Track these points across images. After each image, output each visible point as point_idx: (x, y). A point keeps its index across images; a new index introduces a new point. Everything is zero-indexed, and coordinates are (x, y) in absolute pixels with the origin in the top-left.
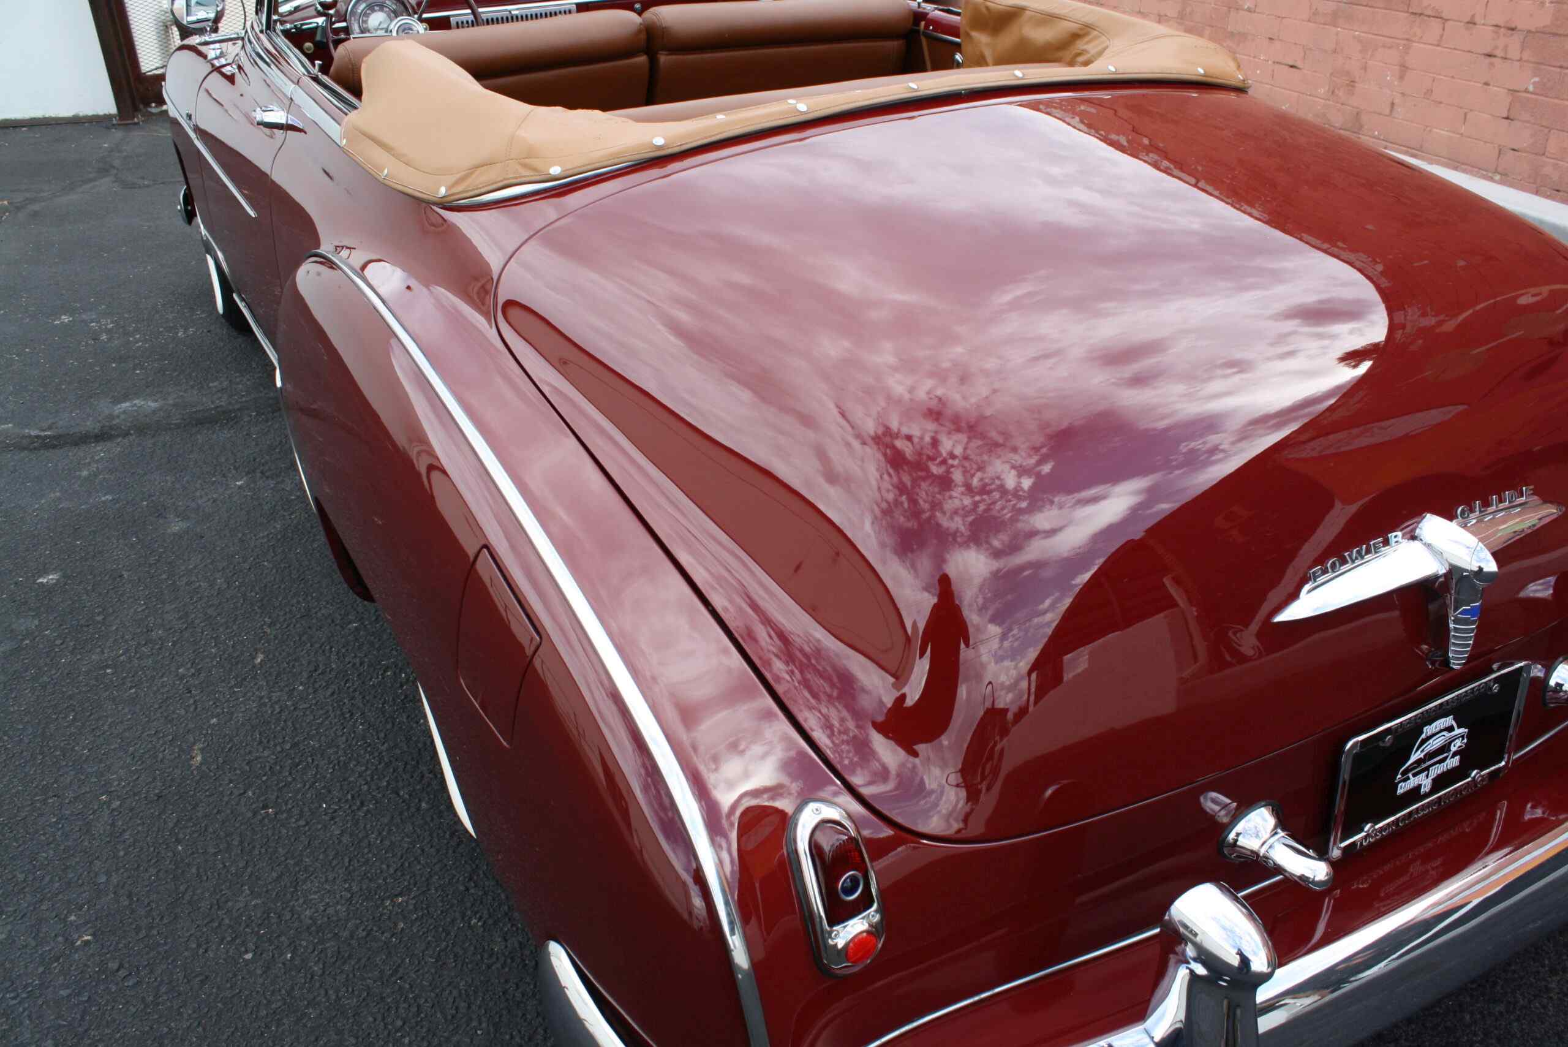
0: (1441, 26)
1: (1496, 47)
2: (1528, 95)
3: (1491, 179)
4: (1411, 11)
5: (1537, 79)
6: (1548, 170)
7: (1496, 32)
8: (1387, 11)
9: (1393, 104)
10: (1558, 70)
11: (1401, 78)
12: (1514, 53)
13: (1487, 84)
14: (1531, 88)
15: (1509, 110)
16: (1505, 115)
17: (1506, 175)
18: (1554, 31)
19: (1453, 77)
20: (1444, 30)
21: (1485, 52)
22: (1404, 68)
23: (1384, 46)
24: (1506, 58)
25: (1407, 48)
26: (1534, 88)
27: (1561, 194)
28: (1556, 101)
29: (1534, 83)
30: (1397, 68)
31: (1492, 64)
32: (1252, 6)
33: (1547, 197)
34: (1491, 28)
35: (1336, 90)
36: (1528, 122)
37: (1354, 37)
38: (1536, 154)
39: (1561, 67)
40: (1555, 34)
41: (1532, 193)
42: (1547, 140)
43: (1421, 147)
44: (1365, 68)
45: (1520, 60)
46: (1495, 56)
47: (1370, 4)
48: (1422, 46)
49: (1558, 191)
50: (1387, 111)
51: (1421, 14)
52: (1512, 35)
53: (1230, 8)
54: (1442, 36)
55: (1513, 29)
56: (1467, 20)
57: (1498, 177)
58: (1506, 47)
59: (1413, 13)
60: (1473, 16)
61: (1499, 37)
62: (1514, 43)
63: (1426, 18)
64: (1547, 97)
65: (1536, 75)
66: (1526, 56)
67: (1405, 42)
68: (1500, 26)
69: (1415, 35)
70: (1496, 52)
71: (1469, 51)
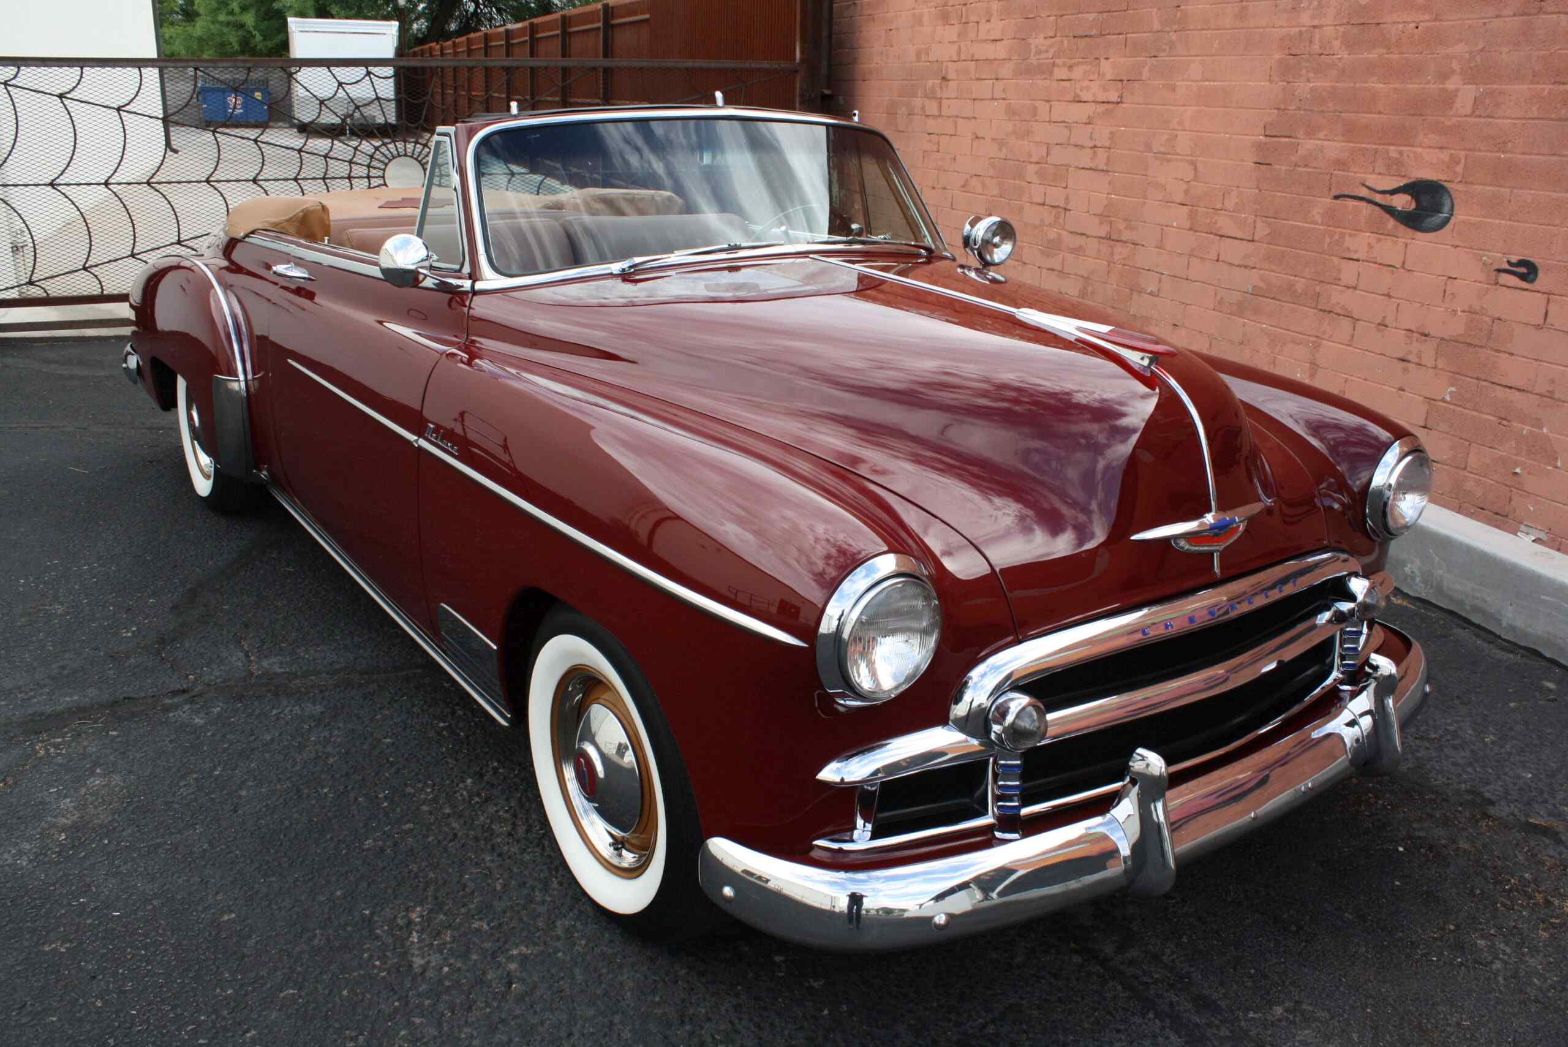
0: (1352, 326)
1: (1410, 352)
2: (1444, 404)
4: (1319, 307)
5: (1453, 389)
6: (1469, 485)
7: (1408, 337)
8: (1296, 306)
10: (1475, 381)
11: (1311, 376)
12: (1428, 359)
13: (1402, 389)
14: (1448, 398)
15: (1426, 419)
16: (1422, 424)
18: (1468, 341)
19: (1366, 379)
20: (1354, 330)
21: (1400, 355)
22: (1313, 368)
23: (1293, 341)
24: (1420, 365)
25: (1317, 346)
26: (1451, 398)
27: (1486, 512)
28: (1475, 413)
29: (1451, 393)
30: (1308, 365)
31: (1406, 370)
32: (1155, 289)
33: (1470, 516)
34: (1404, 332)
36: (1447, 433)
37: (1262, 330)
38: (1457, 467)
39: (1478, 379)
40: (1470, 344)
41: (1454, 509)
42: (1468, 454)
44: (1274, 363)
45: (1435, 368)
46: (1409, 361)
47: (1277, 297)
48: (1331, 344)
49: (1482, 509)
51: (1330, 312)
52: (1426, 341)
53: (1132, 290)
54: (1353, 336)
55: (1426, 335)
56: (1377, 322)
58: (1419, 355)
59: (1322, 310)
60: (1384, 318)
61: (1411, 343)
62: (1428, 350)
63: (1335, 316)
64: (1465, 408)
65: (1452, 385)
66: (1441, 364)
67: (1314, 339)
68: (1412, 331)
69: (1324, 332)
70: (1409, 357)
71: (1382, 354)
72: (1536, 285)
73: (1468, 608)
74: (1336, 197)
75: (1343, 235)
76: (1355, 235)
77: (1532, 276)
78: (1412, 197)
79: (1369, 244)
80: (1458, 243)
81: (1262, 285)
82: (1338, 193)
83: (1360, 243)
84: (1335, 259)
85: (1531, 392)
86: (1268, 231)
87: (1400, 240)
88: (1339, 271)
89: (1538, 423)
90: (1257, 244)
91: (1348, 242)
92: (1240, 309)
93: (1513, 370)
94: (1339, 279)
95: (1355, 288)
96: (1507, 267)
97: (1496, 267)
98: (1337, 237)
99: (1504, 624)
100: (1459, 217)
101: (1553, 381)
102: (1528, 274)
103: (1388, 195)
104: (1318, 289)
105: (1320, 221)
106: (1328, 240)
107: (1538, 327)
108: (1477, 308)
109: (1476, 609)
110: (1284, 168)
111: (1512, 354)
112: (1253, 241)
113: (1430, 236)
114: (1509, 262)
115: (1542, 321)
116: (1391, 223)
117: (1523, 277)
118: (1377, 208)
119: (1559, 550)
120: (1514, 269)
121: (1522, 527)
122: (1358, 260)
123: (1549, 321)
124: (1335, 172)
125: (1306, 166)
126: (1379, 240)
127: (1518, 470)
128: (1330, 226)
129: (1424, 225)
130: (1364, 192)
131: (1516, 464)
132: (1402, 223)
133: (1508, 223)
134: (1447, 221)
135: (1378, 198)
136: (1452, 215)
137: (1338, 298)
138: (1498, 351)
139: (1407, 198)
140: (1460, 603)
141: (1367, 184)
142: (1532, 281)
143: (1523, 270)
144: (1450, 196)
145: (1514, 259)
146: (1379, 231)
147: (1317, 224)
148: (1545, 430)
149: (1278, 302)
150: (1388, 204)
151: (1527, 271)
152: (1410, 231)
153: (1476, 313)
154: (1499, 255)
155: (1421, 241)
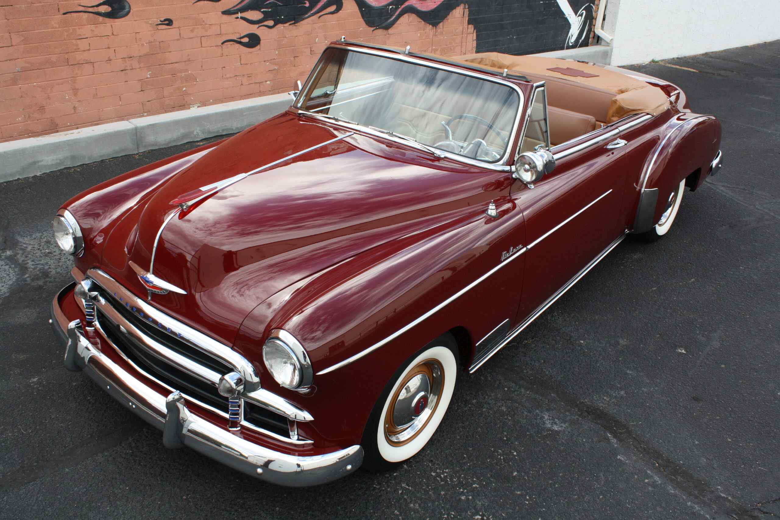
0: (92, 66)
1: (126, 66)
2: (148, 79)
3: (143, 116)
4: (69, 64)
5: (150, 72)
7: (124, 61)
8: (54, 68)
9: (74, 107)
11: (75, 94)
12: (137, 66)
13: (126, 82)
14: (149, 76)
15: (141, 88)
16: (140, 90)
17: (149, 112)
19: (107, 85)
20: (94, 67)
21: (122, 69)
22: (75, 91)
24: (132, 69)
28: (162, 77)
29: (149, 74)
30: (71, 91)
31: (126, 73)
33: (171, 111)
34: (120, 60)
35: (31, 115)
36: (152, 89)
37: (34, 86)
38: (160, 99)
39: (159, 65)
40: (152, 54)
41: (163, 113)
42: (163, 92)
43: (100, 119)
44: (49, 98)
45: (140, 68)
46: (127, 70)
47: (39, 68)
48: (82, 77)
49: (175, 107)
50: (73, 112)
51: (76, 64)
52: (134, 59)
54: (94, 70)
55: (131, 57)
56: (105, 60)
57: (146, 114)
58: (131, 65)
59: (72, 65)
60: (109, 57)
61: (126, 62)
62: (135, 62)
63: (81, 65)
64: (157, 77)
65: (149, 71)
66: (142, 65)
67: (70, 79)
68: (125, 58)
69: (77, 74)
70: (126, 68)
71: (112, 72)
72: (174, 26)
73: (221, 131)
74: (64, 14)
75: (74, 30)
76: (81, 28)
77: (171, 23)
78: (109, 6)
79: (91, 30)
80: (136, 19)
81: (27, 65)
82: (65, 12)
83: (86, 30)
84: (74, 41)
85: (181, 62)
86: (23, 38)
87: (108, 24)
88: (77, 45)
89: (187, 70)
90: (15, 47)
91: (79, 32)
92: (14, 81)
93: (172, 57)
94: (79, 49)
95: (89, 50)
96: (160, 23)
97: (156, 24)
98: (71, 31)
99: (234, 129)
100: (134, 9)
101: (188, 55)
102: (169, 23)
103: (95, 8)
104: (66, 56)
105: (57, 26)
106: (66, 34)
107: (178, 40)
108: (152, 41)
109: (223, 130)
110: (23, 6)
111: (170, 52)
112: (12, 46)
113: (123, 19)
114: (161, 21)
115: (179, 37)
116: (101, 18)
117: (167, 25)
118: (91, 14)
119: (205, 106)
120: (164, 23)
121: (191, 106)
122: (87, 38)
123: (182, 36)
124: (60, 3)
125: (40, 2)
126: (97, 27)
127: (184, 89)
128: (65, 27)
129: (118, 15)
130: (81, 9)
131: (183, 87)
132: (106, 17)
133: (156, 7)
134: (129, 12)
135: (91, 10)
136: (130, 9)
137: (79, 57)
138: (165, 52)
139: (107, 6)
140: (218, 132)
141: (82, 4)
142: (171, 25)
143: (167, 22)
144: (127, 2)
145: (162, 19)
146: (96, 23)
147: (56, 28)
148: (190, 72)
149: (41, 70)
150: (96, 11)
151: (169, 22)
152: (111, 20)
153: (152, 42)
154: (156, 19)
155: (118, 23)
